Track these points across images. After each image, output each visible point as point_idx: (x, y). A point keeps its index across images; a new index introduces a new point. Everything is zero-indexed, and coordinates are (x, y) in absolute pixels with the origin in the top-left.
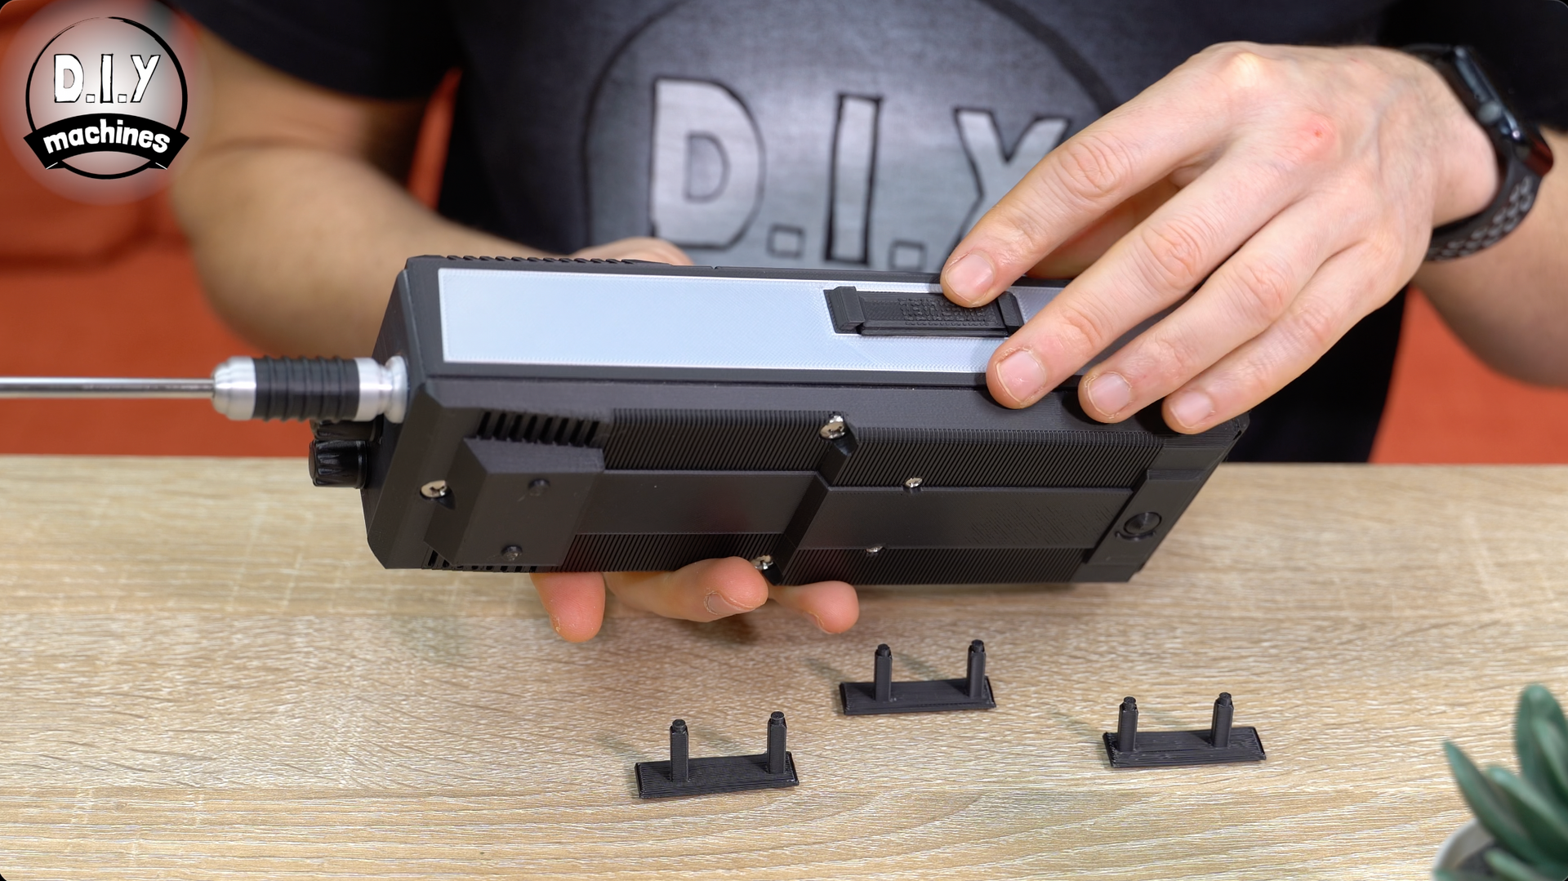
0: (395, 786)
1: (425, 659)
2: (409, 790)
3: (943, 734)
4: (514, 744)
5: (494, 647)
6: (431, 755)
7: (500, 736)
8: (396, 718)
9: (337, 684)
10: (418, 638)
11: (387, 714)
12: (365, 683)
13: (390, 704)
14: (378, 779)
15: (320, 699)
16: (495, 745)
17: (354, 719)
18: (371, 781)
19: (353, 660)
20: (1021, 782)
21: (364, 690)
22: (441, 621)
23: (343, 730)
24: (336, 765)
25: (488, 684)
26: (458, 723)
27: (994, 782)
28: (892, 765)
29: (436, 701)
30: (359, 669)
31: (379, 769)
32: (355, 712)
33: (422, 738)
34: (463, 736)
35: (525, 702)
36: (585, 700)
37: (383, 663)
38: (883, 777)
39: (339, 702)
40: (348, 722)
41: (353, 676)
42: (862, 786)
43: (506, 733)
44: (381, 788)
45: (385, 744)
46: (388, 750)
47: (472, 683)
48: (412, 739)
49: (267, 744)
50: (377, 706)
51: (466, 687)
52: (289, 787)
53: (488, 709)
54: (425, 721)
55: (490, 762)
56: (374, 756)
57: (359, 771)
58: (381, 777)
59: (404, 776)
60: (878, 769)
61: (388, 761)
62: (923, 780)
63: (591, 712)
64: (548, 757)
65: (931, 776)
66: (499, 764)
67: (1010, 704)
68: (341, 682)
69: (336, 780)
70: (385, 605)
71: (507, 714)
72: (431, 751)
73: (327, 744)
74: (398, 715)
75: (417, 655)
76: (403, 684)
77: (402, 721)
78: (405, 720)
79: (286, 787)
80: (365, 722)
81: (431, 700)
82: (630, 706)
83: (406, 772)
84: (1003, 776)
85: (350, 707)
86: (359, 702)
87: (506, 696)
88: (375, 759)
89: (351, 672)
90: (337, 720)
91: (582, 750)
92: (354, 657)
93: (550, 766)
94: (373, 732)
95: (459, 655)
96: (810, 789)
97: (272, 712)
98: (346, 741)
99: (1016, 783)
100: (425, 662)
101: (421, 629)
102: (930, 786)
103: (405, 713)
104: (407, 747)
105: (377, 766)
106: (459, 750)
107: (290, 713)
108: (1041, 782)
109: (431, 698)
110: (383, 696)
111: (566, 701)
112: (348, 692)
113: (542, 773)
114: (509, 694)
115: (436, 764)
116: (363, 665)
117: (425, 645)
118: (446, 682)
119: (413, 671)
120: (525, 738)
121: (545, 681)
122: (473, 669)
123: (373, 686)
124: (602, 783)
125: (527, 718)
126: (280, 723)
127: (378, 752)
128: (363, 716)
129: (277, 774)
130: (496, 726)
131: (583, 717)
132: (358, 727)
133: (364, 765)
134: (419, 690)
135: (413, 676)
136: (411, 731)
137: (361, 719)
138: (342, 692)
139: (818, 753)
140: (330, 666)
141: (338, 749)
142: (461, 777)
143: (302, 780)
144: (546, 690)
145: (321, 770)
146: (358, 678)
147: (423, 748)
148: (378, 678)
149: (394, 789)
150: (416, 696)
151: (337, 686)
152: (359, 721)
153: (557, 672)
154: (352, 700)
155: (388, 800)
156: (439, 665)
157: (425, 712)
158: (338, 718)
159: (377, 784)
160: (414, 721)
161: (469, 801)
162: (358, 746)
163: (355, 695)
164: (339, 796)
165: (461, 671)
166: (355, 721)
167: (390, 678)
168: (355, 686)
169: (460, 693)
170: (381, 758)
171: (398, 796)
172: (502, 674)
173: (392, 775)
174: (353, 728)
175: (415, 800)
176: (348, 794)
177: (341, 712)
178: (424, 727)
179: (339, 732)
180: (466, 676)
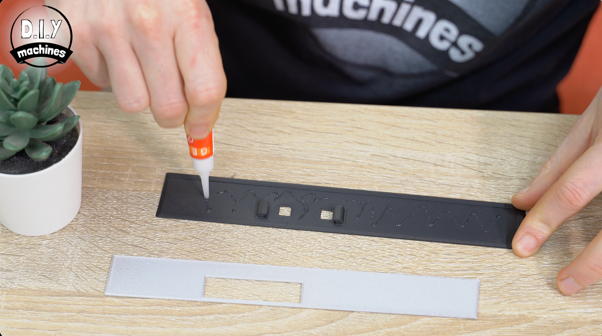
0: (92, 291)
1: (112, 216)
5: (144, 210)
8: (96, 250)
10: (110, 203)
11: (91, 248)
12: (83, 228)
13: (93, 242)
14: (85, 286)
15: (62, 237)
18: (81, 287)
21: (83, 233)
22: (121, 193)
23: (71, 256)
24: (66, 277)
25: (139, 232)
29: (114, 241)
30: (81, 220)
31: (85, 280)
32: (77, 246)
35: (155, 243)
36: (182, 243)
37: (92, 217)
39: (71, 240)
40: (73, 252)
41: (78, 224)
44: (85, 292)
45: (90, 265)
46: (91, 269)
47: (131, 231)
48: (102, 263)
49: (36, 263)
50: (87, 243)
51: (129, 233)
52: (45, 289)
53: (138, 247)
54: (108, 252)
56: (84, 272)
57: (76, 281)
58: (86, 285)
61: (90, 276)
63: (184, 250)
67: (376, 255)
68: (72, 228)
69: (65, 286)
70: (96, 183)
71: (146, 250)
73: (63, 264)
74: (97, 248)
75: (108, 213)
76: (100, 230)
78: (99, 252)
79: (43, 289)
80: (81, 252)
82: (202, 248)
83: (97, 282)
85: (75, 243)
86: (79, 240)
87: (146, 239)
88: (84, 274)
89: (77, 222)
94: (85, 258)
95: (128, 214)
97: (40, 245)
98: (72, 263)
100: (111, 217)
101: (111, 197)
103: (99, 247)
104: (99, 268)
105: (85, 278)
107: (48, 245)
109: (113, 239)
110: (91, 237)
111: (173, 244)
112: (75, 233)
114: (148, 238)
117: (112, 207)
118: (120, 230)
119: (105, 223)
121: (165, 231)
122: (133, 222)
123: (87, 231)
125: (155, 253)
126: (43, 251)
127: (86, 270)
128: (81, 249)
129: (39, 281)
131: (180, 253)
132: (78, 255)
133: (79, 277)
134: (107, 234)
135: (105, 226)
136: (102, 259)
138: (72, 234)
141: (68, 268)
143: (50, 285)
144: (165, 237)
145: (59, 279)
146: (81, 226)
147: (106, 269)
148: (89, 226)
149: (91, 292)
150: (105, 238)
151: (70, 230)
152: (79, 252)
153: (171, 226)
154: (76, 239)
155: (88, 299)
156: (117, 220)
157: (109, 248)
158: (69, 249)
159: (84, 289)
160: (104, 252)
161: (124, 301)
162: (77, 266)
163: (78, 236)
164: (66, 295)
165: (127, 224)
166: (77, 251)
167: (95, 226)
168: (79, 231)
169: (126, 237)
170: (87, 274)
171: (92, 297)
172: (146, 226)
173: (91, 284)
174: (75, 256)
175: (100, 299)
176: (71, 294)
177: (71, 246)
178: (108, 256)
179: (69, 257)
180: (129, 227)
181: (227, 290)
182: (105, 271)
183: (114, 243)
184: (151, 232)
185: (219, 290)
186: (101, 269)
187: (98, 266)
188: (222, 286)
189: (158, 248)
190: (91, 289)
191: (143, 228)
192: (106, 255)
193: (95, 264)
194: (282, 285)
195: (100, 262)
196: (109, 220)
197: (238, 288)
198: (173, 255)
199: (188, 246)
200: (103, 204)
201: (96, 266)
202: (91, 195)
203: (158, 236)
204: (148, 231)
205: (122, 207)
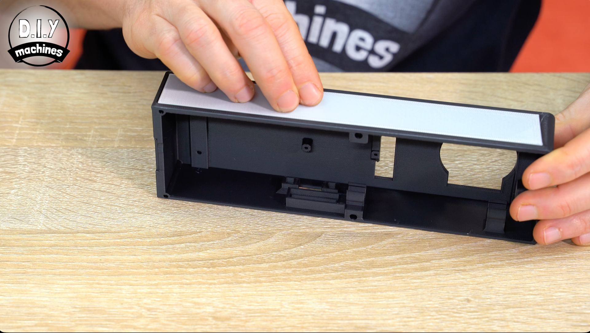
0: (63, 228)
1: (78, 168)
2: (69, 230)
4: (116, 209)
5: (109, 162)
6: (79, 214)
7: (110, 205)
8: (64, 196)
9: (38, 180)
10: (75, 158)
11: (60, 194)
12: (50, 179)
13: (61, 189)
14: (55, 225)
15: (30, 187)
16: (107, 209)
17: (45, 196)
18: (52, 226)
19: (45, 168)
20: (341, 228)
21: (50, 183)
22: (85, 150)
23: (40, 202)
24: (37, 218)
25: (105, 180)
26: (91, 199)
27: (328, 228)
28: (284, 219)
29: (82, 188)
30: (47, 173)
31: (56, 220)
32: (45, 193)
33: (75, 205)
34: (93, 205)
35: (122, 189)
36: (148, 188)
37: (58, 170)
38: (279, 225)
39: (38, 188)
40: (42, 198)
41: (45, 176)
42: (270, 229)
43: (113, 203)
44: (56, 229)
45: (59, 208)
46: (60, 212)
47: (98, 180)
48: (71, 206)
49: (6, 208)
50: (55, 190)
51: (95, 182)
52: (16, 229)
53: (105, 192)
54: (76, 197)
55: (105, 217)
56: (53, 214)
57: (47, 221)
58: (57, 224)
59: (67, 223)
60: (277, 221)
61: (60, 217)
62: (297, 226)
63: (151, 193)
64: (131, 215)
65: (301, 224)
66: (109, 218)
68: (39, 179)
69: (36, 225)
70: (60, 142)
71: (113, 194)
72: (79, 212)
73: (32, 208)
74: (65, 195)
75: (74, 166)
76: (67, 180)
77: (66, 198)
78: (68, 197)
79: (14, 229)
80: (50, 198)
81: (79, 188)
83: (68, 222)
84: (333, 225)
85: (43, 191)
86: (47, 188)
87: (113, 186)
88: (54, 216)
89: (44, 174)
90: (37, 197)
91: (147, 211)
92: (45, 167)
93: (132, 219)
94: (54, 203)
95: (93, 166)
96: (247, 230)
97: (8, 194)
98: (41, 207)
99: (338, 228)
100: (77, 170)
101: (76, 153)
102: (300, 229)
103: (68, 194)
104: (68, 210)
105: (55, 219)
106: (92, 211)
107: (17, 194)
108: (350, 228)
109: (80, 187)
110: (58, 185)
111: (140, 188)
112: (42, 183)
113: (128, 222)
114: (114, 185)
115: (81, 218)
116: (49, 171)
117: (77, 161)
118: (87, 179)
119: (72, 174)
120: (121, 206)
121: (131, 179)
122: (99, 173)
123: (54, 181)
124: (154, 227)
125: (122, 196)
126: (11, 198)
127: (56, 212)
128: (49, 195)
129: (10, 222)
130: (108, 200)
131: (147, 196)
132: (47, 200)
133: (49, 218)
134: (74, 183)
135: (72, 176)
136: (71, 203)
137: (48, 197)
138: (40, 184)
139: (251, 213)
140: (35, 171)
141: (37, 211)
142: (92, 224)
143: (21, 226)
144: (131, 183)
145: (30, 221)
146: (47, 177)
147: (76, 211)
148: (56, 177)
149: (62, 230)
150: (73, 186)
151: (38, 181)
152: (47, 198)
153: (136, 174)
154: (44, 188)
155: (59, 235)
156: (83, 171)
157: (77, 194)
158: (38, 196)
159: (54, 227)
160: (72, 198)
161: (95, 236)
162: (46, 209)
163: (45, 185)
164: (38, 233)
165: (93, 174)
166: (46, 197)
167: (62, 177)
168: (46, 181)
169: (92, 184)
170: (57, 215)
171: (64, 233)
172: (112, 175)
173: (61, 223)
174: (44, 201)
175: (71, 235)
176: (42, 232)
177: (39, 193)
178: (76, 201)
179: (38, 203)
180: (96, 177)
181: (196, 223)
182: (75, 212)
183: (82, 189)
184: (117, 180)
185: (187, 224)
186: (70, 210)
187: (68, 209)
188: (190, 220)
189: (125, 192)
190: (62, 228)
191: (110, 177)
192: (75, 200)
193: (64, 207)
194: (249, 218)
195: (69, 206)
196: (75, 172)
197: (206, 221)
198: (141, 197)
199: (154, 190)
200: (68, 159)
201: (65, 208)
202: (56, 152)
203: (124, 183)
204: (114, 179)
205: (87, 161)
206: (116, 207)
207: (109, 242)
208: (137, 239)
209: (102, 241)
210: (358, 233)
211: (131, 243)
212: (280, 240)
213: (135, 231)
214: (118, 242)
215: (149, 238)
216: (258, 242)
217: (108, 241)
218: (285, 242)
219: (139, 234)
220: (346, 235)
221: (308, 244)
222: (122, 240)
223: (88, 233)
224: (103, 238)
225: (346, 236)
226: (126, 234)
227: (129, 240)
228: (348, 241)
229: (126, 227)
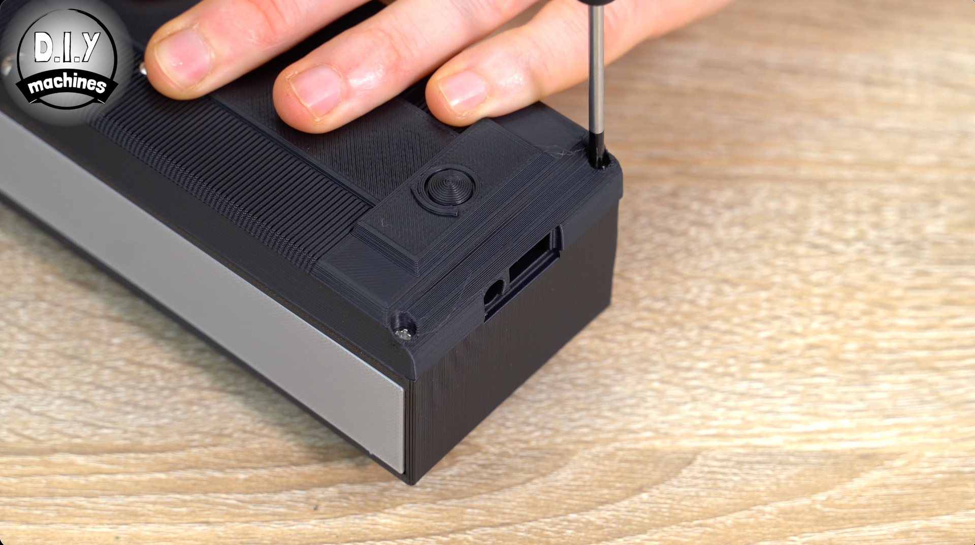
3: (655, 363)
6: (54, 391)
7: (136, 364)
16: (130, 377)
20: (744, 436)
26: (86, 343)
27: (712, 436)
33: (44, 365)
34: (92, 363)
38: (583, 427)
42: (559, 440)
43: (143, 358)
60: (578, 416)
62: (630, 432)
65: (640, 426)
66: (135, 405)
72: (55, 385)
84: (723, 427)
93: (195, 409)
99: (737, 436)
102: (637, 441)
106: (87, 384)
108: (768, 436)
115: (61, 405)
142: (90, 425)
206: (153, 371)
207: (137, 483)
208: (210, 473)
209: (120, 477)
210: (790, 454)
211: (194, 484)
212: (587, 473)
213: (205, 446)
214: (160, 480)
215: (243, 468)
216: (530, 480)
217: (135, 477)
218: (599, 481)
219: (216, 455)
220: (759, 458)
221: (662, 487)
222: (174, 475)
223: (82, 451)
224: (121, 468)
225: (759, 462)
226: (181, 455)
227: (189, 474)
228: (763, 478)
229: (181, 434)
